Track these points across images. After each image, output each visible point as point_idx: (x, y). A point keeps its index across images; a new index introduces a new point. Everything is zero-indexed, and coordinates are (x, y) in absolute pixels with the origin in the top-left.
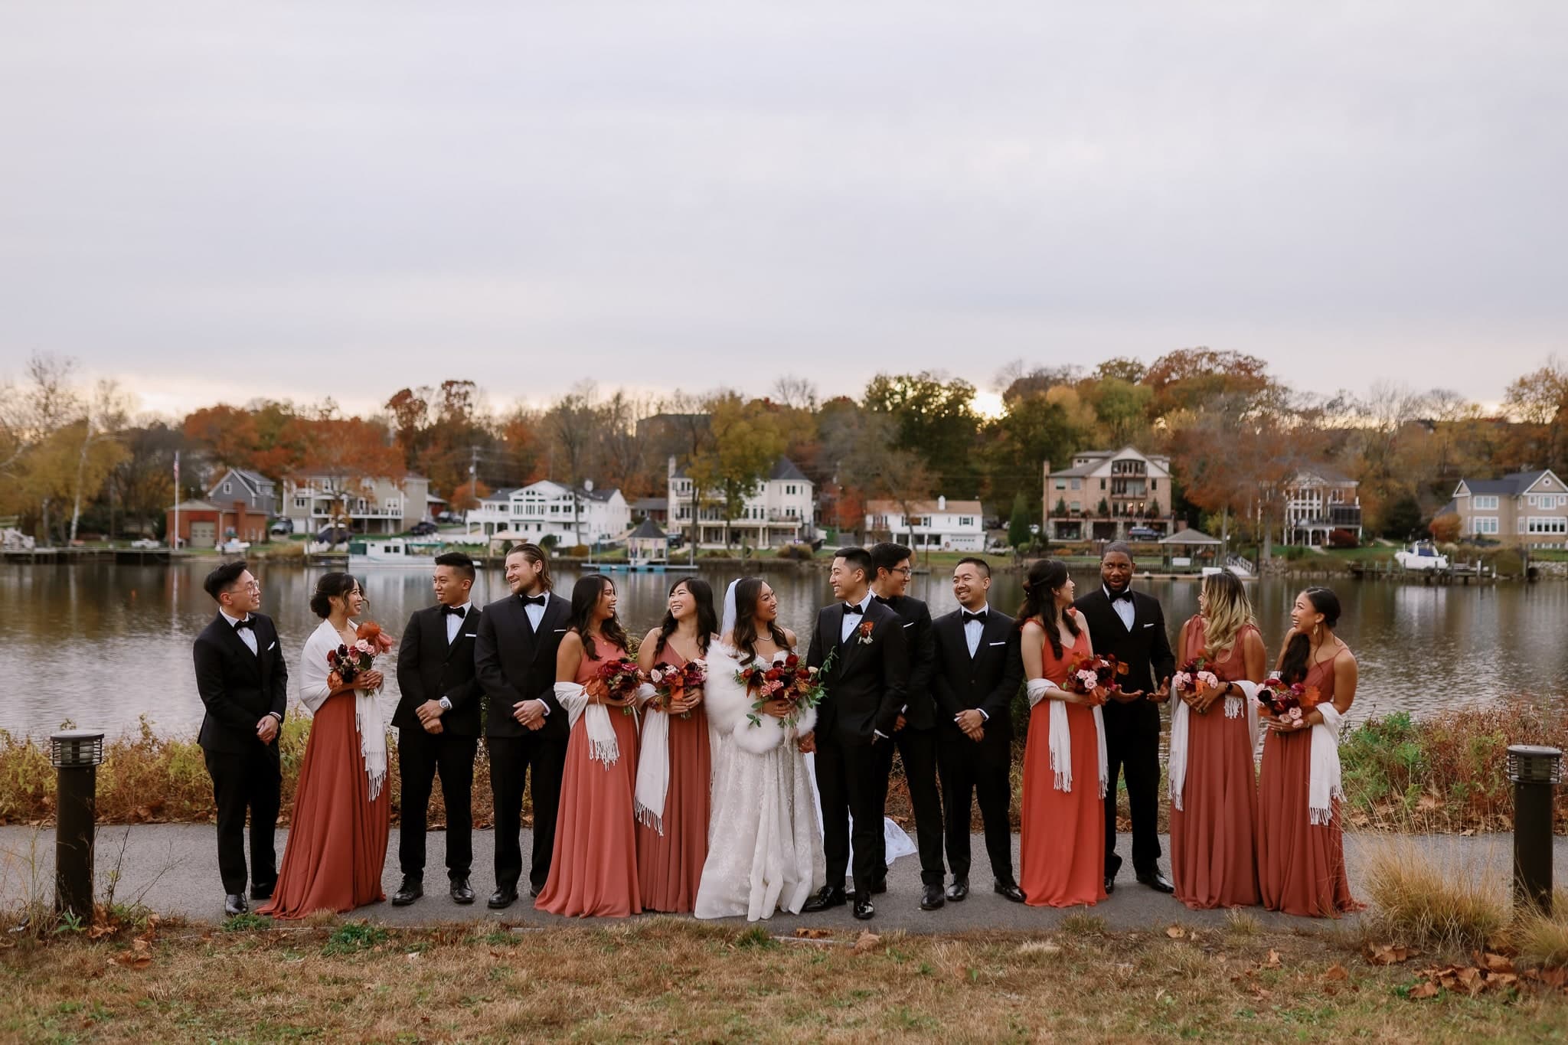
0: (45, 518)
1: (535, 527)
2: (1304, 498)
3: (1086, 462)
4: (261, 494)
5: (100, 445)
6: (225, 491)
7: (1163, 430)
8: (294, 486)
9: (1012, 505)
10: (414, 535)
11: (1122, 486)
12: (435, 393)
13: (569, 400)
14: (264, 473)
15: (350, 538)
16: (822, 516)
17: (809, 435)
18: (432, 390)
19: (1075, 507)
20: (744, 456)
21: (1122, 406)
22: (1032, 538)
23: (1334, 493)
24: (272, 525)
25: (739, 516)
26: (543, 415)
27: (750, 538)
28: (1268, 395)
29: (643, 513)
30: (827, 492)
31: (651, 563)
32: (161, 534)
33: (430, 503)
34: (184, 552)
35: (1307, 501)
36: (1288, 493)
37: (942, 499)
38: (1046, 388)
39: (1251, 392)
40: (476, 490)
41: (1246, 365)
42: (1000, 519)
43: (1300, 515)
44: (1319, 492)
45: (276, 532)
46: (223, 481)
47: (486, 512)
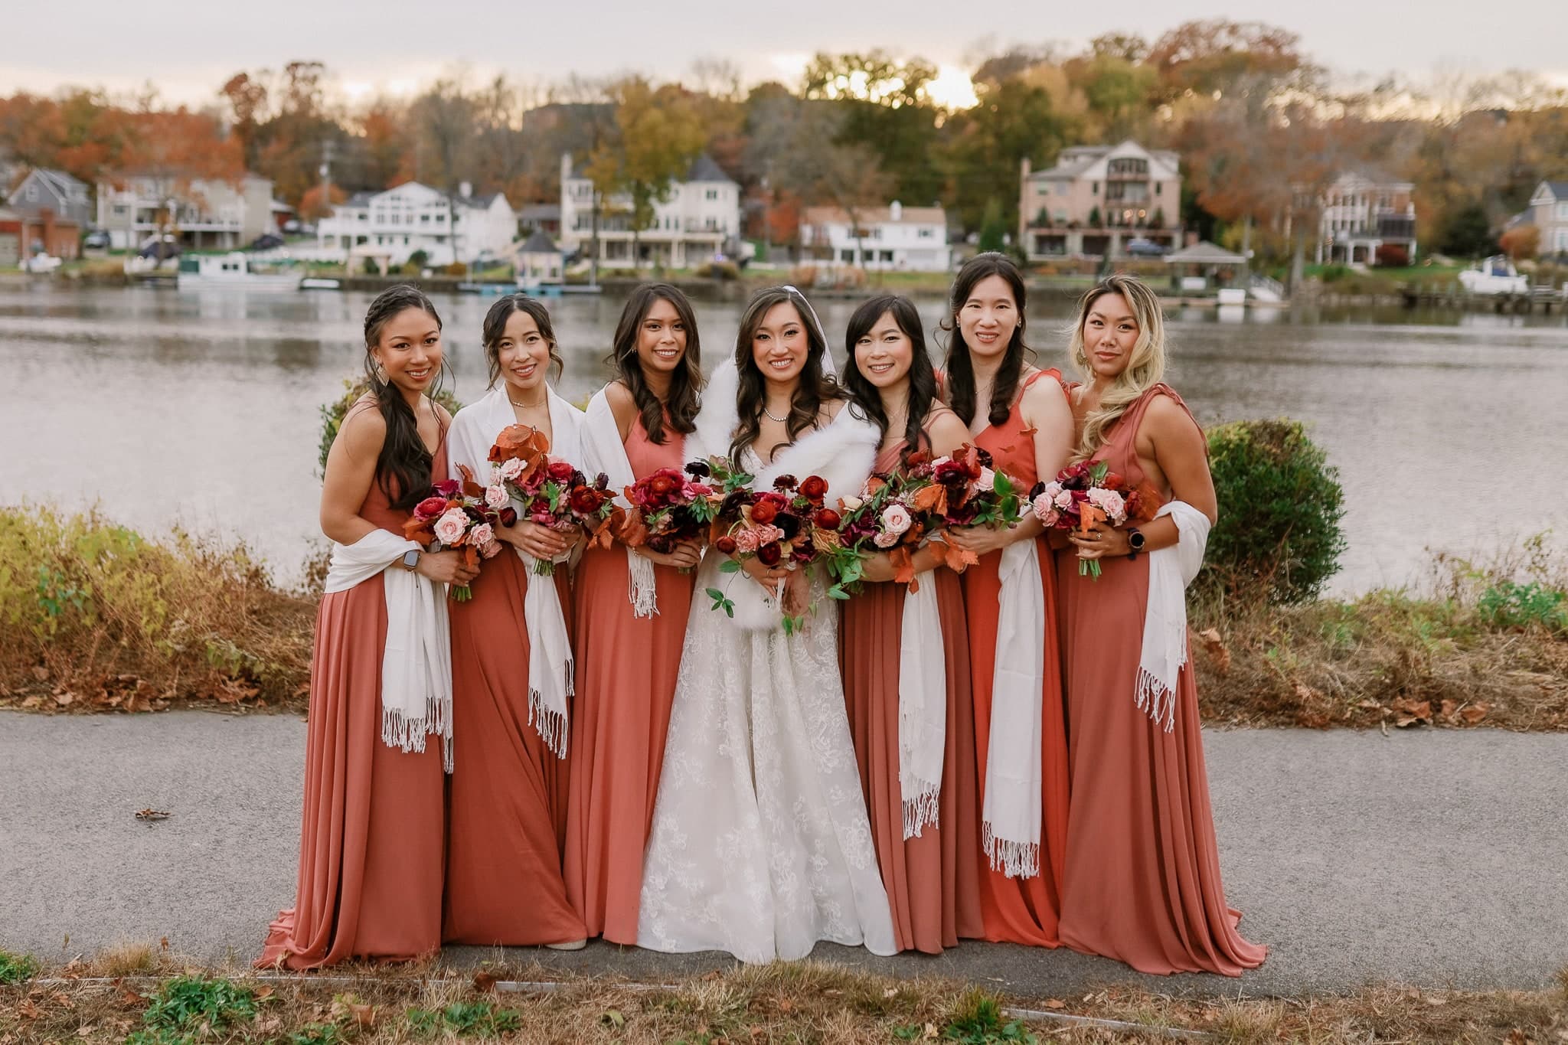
1: (403, 241)
2: (1344, 206)
3: (1074, 159)
4: (73, 201)
6: (27, 196)
7: (1168, 120)
8: (111, 191)
9: (981, 213)
10: (256, 250)
11: (1119, 190)
12: (277, 77)
13: (440, 85)
14: (79, 175)
15: (180, 254)
16: (749, 227)
17: (731, 128)
18: (274, 74)
19: (1061, 217)
20: (655, 153)
21: (1119, 91)
23: (1384, 199)
24: (85, 239)
25: (648, 226)
26: (409, 104)
27: (662, 253)
28: (1301, 77)
29: (531, 223)
30: (755, 198)
31: (543, 284)
33: (275, 213)
35: (1348, 208)
36: (1325, 199)
37: (896, 206)
38: (1024, 69)
39: (1280, 73)
40: (329, 195)
41: (1275, 40)
42: (967, 230)
43: (1339, 226)
44: (1363, 199)
45: (92, 247)
46: (27, 185)
47: (340, 223)
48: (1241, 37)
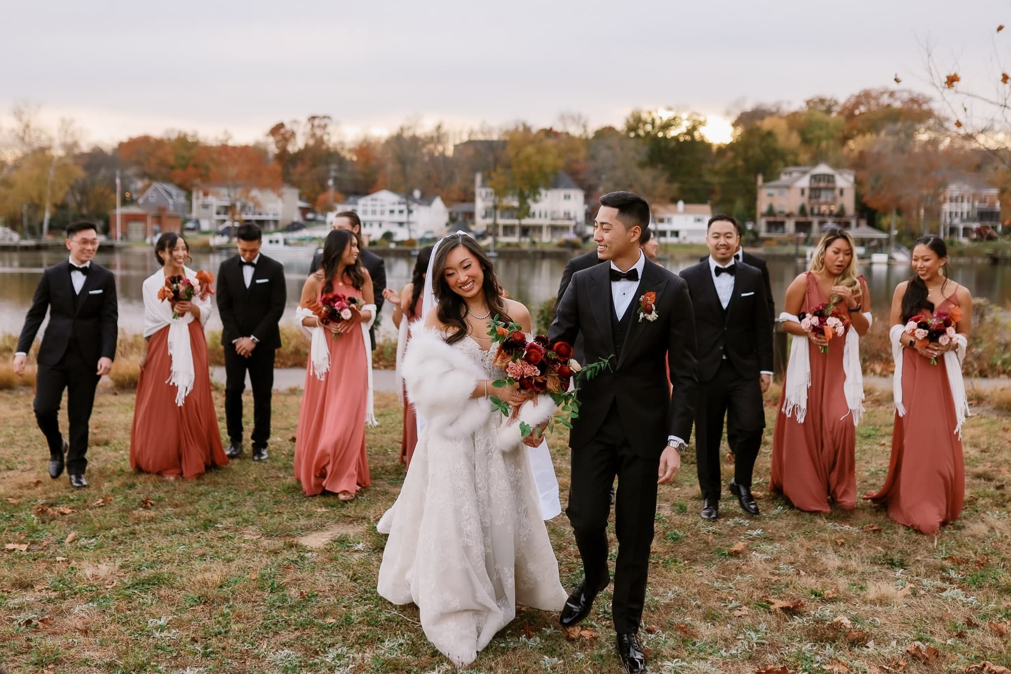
0: (25, 218)
1: (378, 226)
2: (956, 202)
3: (790, 175)
4: (177, 201)
5: (62, 166)
6: (150, 198)
7: (852, 150)
8: (201, 194)
9: (733, 208)
10: (289, 231)
11: (817, 193)
12: (303, 125)
13: (402, 129)
14: (181, 186)
16: (589, 216)
17: (582, 156)
18: (300, 123)
19: (781, 210)
20: (530, 172)
21: (820, 132)
23: (981, 199)
24: (185, 224)
25: (528, 216)
26: (383, 141)
27: (537, 234)
29: (457, 214)
30: (594, 198)
32: (108, 230)
33: (301, 208)
34: (124, 243)
35: (959, 204)
36: (944, 198)
37: (681, 205)
38: (762, 119)
39: (921, 122)
40: (334, 197)
41: (918, 100)
44: (968, 199)
45: (189, 229)
46: (149, 192)
48: (896, 99)
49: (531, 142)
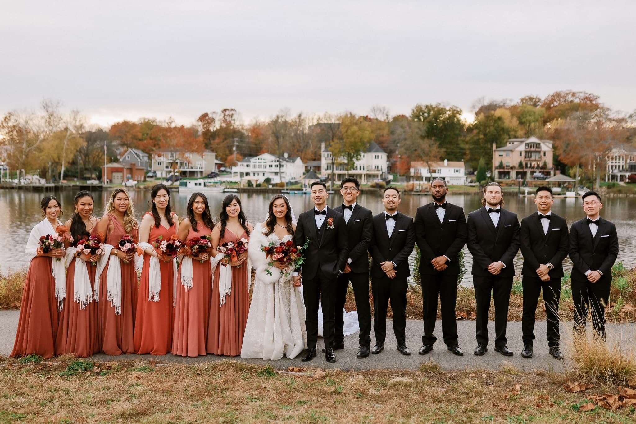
0: (50, 171)
1: (262, 174)
2: (616, 160)
3: (513, 143)
4: (143, 160)
5: (73, 139)
6: (127, 159)
7: (550, 128)
8: (156, 156)
9: (478, 163)
10: (209, 178)
11: (530, 154)
12: (219, 114)
13: (278, 117)
14: (143, 151)
15: (181, 179)
16: (391, 169)
17: (385, 132)
18: (217, 113)
19: (508, 164)
20: (355, 142)
21: (530, 118)
22: (487, 179)
23: (630, 157)
24: (147, 174)
25: (353, 169)
26: (267, 124)
28: (600, 112)
29: (311, 168)
30: (393, 158)
32: (99, 178)
33: (216, 164)
34: (109, 185)
35: (618, 161)
36: (608, 157)
37: (446, 161)
38: (495, 110)
39: (592, 111)
40: (236, 158)
41: (590, 98)
42: (473, 170)
43: (614, 168)
44: (623, 157)
45: (149, 177)
46: (126, 154)
47: (240, 168)
48: (577, 97)
49: (356, 124)
